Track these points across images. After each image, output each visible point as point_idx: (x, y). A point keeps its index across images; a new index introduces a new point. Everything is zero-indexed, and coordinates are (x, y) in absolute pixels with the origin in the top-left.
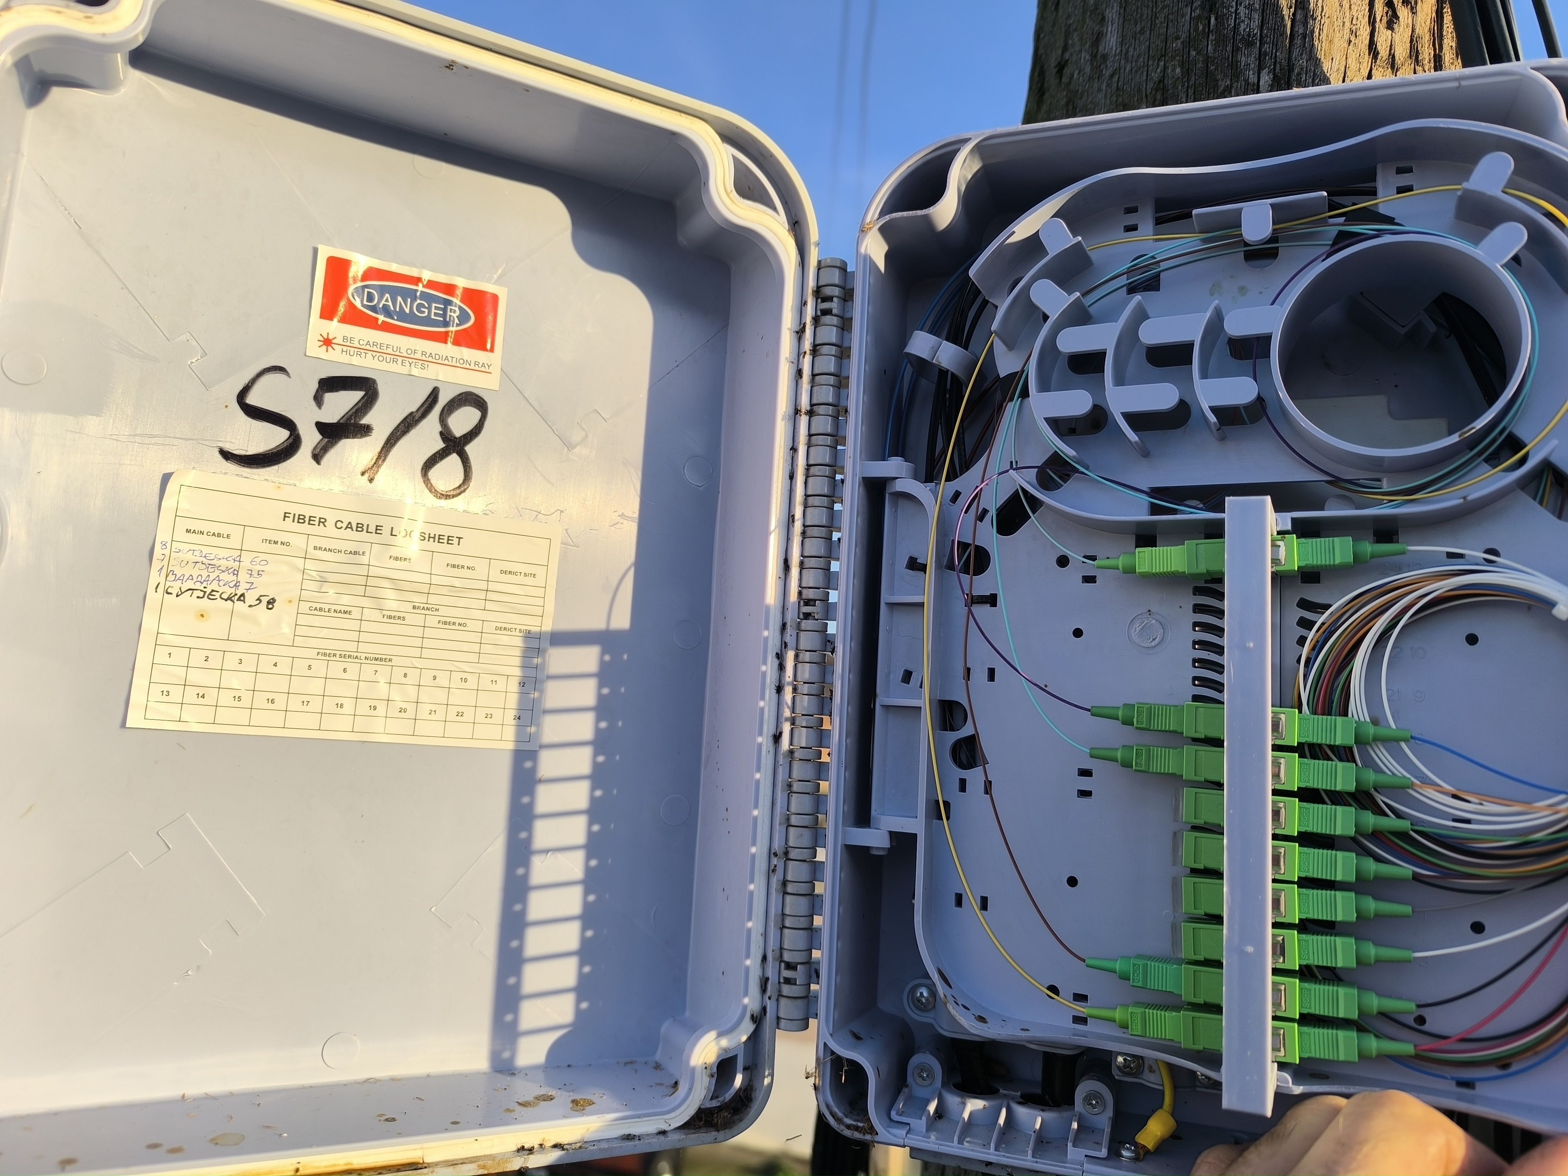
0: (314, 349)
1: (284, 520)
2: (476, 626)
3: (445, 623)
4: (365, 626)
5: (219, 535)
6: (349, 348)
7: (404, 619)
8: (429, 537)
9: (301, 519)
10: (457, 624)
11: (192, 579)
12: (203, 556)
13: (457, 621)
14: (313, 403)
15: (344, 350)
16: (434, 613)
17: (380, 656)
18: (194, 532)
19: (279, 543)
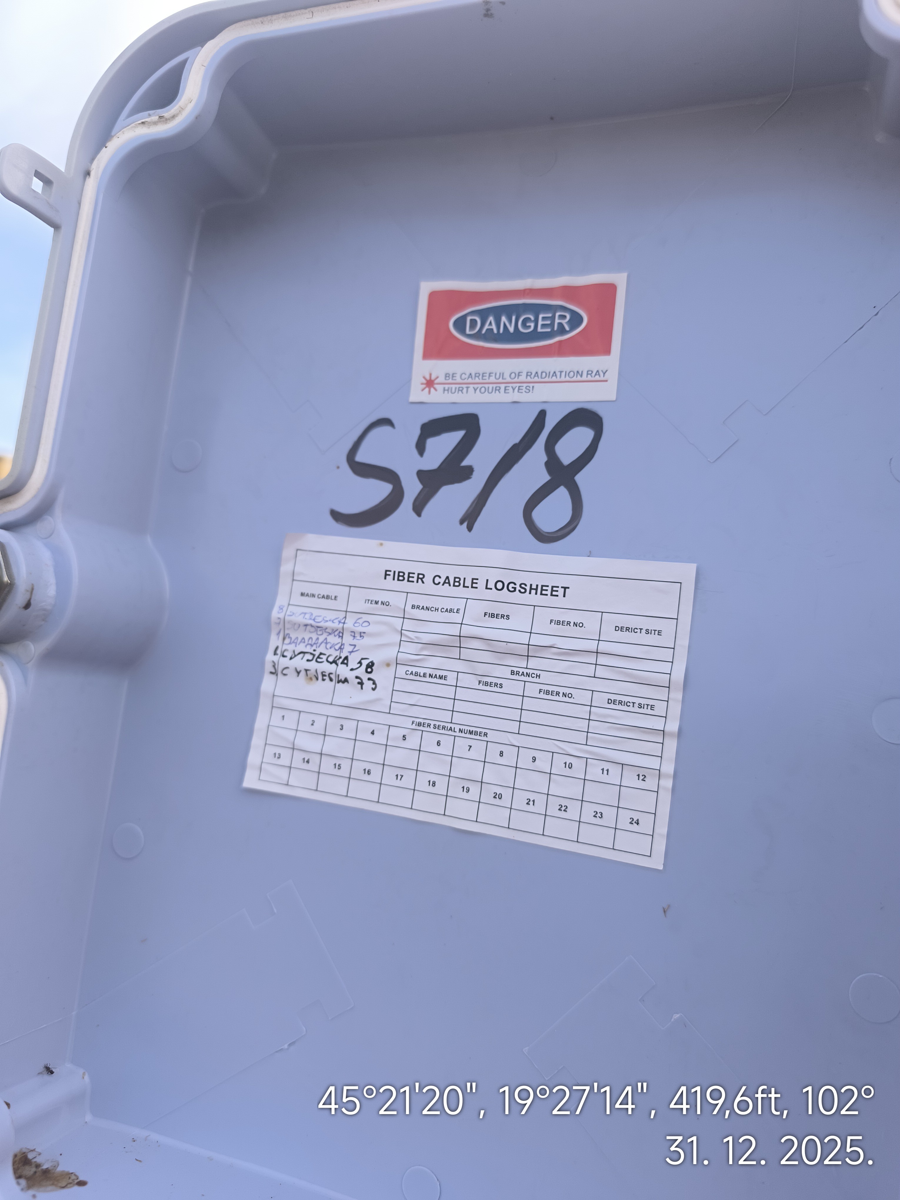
0: (417, 394)
1: (385, 578)
2: (584, 697)
3: (547, 692)
4: (461, 694)
5: (328, 597)
6: (450, 386)
7: (501, 686)
8: (531, 589)
9: (400, 576)
10: (561, 695)
11: (304, 642)
12: (313, 618)
13: (561, 690)
14: (415, 452)
15: (446, 388)
16: (535, 680)
17: (474, 729)
18: (307, 595)
19: (380, 603)
